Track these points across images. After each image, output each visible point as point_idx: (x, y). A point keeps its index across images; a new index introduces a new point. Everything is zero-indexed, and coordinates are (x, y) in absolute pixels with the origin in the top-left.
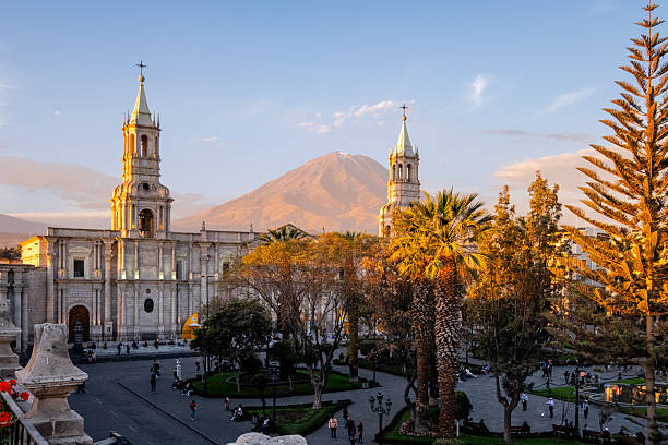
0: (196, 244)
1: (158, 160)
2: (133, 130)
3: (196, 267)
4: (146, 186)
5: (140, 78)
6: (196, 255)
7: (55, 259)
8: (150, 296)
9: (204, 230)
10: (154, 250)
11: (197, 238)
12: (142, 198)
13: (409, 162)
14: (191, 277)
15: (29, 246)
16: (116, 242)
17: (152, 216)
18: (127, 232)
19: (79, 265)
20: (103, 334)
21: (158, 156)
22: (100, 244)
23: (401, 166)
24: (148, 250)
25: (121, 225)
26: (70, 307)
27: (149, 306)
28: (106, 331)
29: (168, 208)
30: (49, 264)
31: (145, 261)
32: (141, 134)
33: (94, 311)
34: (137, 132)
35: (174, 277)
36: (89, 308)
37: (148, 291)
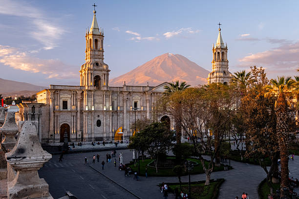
0: (121, 92)
1: (103, 51)
2: (91, 37)
3: (121, 104)
4: (97, 64)
5: (94, 11)
6: (121, 98)
7: (54, 101)
8: (99, 118)
9: (125, 85)
10: (101, 96)
11: (121, 90)
12: (95, 70)
13: (223, 51)
14: (119, 109)
15: (41, 94)
16: (83, 92)
17: (100, 79)
18: (88, 87)
19: (65, 104)
20: (77, 138)
21: (103, 49)
22: (75, 93)
23: (219, 53)
24: (98, 96)
25: (85, 83)
26: (61, 125)
27: (99, 123)
28: (78, 137)
29: (108, 75)
30: (51, 103)
31: (97, 101)
32: (95, 38)
33: (72, 126)
34: (93, 37)
35: (111, 109)
36: (70, 125)
37: (98, 116)
